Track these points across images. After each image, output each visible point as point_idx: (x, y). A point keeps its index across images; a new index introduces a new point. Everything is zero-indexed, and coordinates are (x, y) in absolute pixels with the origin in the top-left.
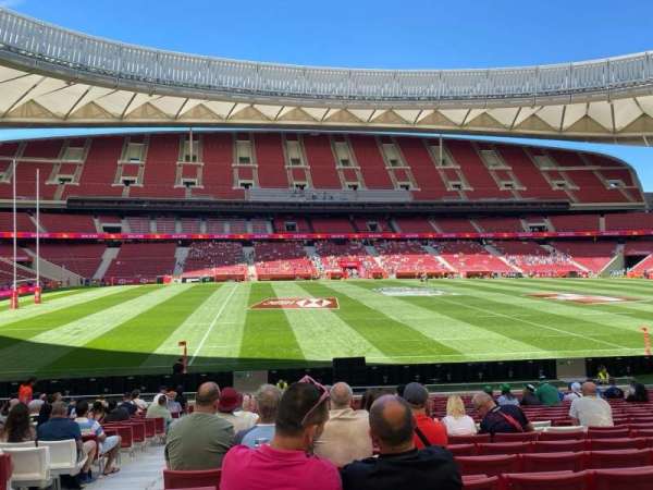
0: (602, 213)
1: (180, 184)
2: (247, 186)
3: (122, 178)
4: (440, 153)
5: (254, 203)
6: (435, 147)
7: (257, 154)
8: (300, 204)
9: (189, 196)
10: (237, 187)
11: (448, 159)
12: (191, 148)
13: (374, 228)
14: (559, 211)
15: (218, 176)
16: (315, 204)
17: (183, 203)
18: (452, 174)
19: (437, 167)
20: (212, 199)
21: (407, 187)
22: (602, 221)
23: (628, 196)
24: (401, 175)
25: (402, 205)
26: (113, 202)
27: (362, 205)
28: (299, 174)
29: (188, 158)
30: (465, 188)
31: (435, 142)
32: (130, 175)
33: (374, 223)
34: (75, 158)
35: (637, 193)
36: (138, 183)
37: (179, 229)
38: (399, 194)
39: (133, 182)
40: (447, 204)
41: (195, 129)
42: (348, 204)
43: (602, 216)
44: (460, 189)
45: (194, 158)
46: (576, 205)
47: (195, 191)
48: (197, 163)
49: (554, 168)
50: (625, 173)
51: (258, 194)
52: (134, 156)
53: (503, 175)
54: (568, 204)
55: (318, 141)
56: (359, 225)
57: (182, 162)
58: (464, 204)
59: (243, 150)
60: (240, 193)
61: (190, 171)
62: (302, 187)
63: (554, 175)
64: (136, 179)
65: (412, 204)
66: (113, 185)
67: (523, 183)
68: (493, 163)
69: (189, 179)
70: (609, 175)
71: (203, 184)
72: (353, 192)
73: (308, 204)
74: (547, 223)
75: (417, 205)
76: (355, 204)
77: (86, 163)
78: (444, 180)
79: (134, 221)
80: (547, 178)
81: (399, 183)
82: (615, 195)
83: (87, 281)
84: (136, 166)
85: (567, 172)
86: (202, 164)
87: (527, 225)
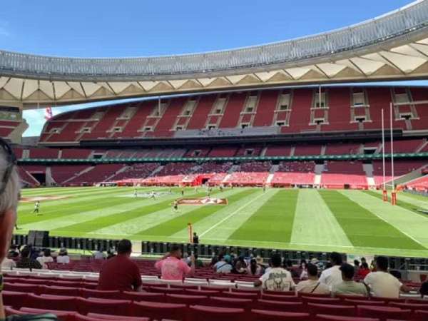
1: (142, 130)
2: (179, 129)
3: (114, 128)
6: (317, 94)
7: (196, 109)
8: (204, 139)
9: (143, 136)
10: (173, 129)
11: (324, 102)
12: (160, 108)
13: (249, 153)
16: (213, 138)
18: (320, 113)
19: (311, 109)
20: (154, 138)
21: (281, 124)
22: (425, 144)
24: (282, 116)
25: (271, 137)
28: (214, 119)
32: (119, 126)
33: (252, 150)
34: (97, 118)
36: (121, 130)
38: (273, 130)
39: (119, 129)
40: (304, 135)
41: (162, 97)
42: (234, 138)
43: (427, 140)
44: (320, 123)
45: (158, 114)
46: (408, 132)
47: (148, 133)
48: (158, 116)
52: (127, 115)
53: (360, 111)
54: (402, 131)
55: (236, 97)
57: (151, 116)
58: (316, 135)
59: (190, 107)
60: (172, 133)
61: (152, 122)
62: (211, 128)
63: (405, 108)
64: (121, 128)
65: (279, 136)
66: (107, 132)
67: (372, 116)
69: (149, 126)
71: (155, 129)
72: (246, 129)
74: (379, 147)
77: (101, 121)
78: (312, 118)
80: (396, 112)
81: (278, 122)
84: (125, 121)
86: (162, 117)
87: (363, 148)
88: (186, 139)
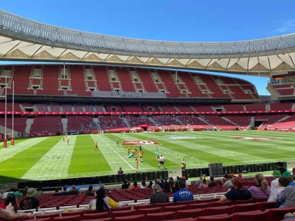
0: (244, 103)
1: (60, 89)
2: (92, 90)
3: (32, 86)
4: (176, 77)
5: (96, 98)
6: (174, 75)
7: (96, 75)
8: (118, 99)
9: (65, 94)
10: (88, 90)
11: (180, 80)
12: (64, 72)
13: (150, 109)
14: (227, 103)
15: (78, 85)
16: (124, 99)
17: (63, 97)
18: (182, 87)
19: (176, 84)
21: (164, 92)
22: (244, 107)
23: (253, 97)
24: (161, 86)
25: (163, 99)
26: (29, 97)
27: (146, 99)
28: (116, 85)
29: (63, 76)
30: (188, 92)
31: (174, 72)
32: (36, 84)
33: (150, 107)
35: (256, 95)
36: (41, 88)
37: (61, 110)
38: (161, 94)
39: (38, 87)
40: (181, 99)
42: (139, 99)
43: (244, 105)
44: (186, 93)
45: (66, 77)
46: (234, 100)
47: (68, 92)
48: (68, 79)
49: (223, 85)
50: (251, 87)
51: (97, 93)
52: (37, 75)
53: (203, 87)
54: (230, 100)
55: (123, 70)
56: (144, 108)
57: (60, 78)
58: (188, 99)
59: (89, 74)
60: (89, 93)
61: (65, 83)
62: (118, 91)
63: (224, 88)
64: (39, 86)
65: (166, 99)
66: (28, 89)
67: (212, 91)
68: (199, 82)
69: (65, 86)
70: (245, 88)
71: (72, 89)
72: (140, 93)
73: (122, 99)
74: (222, 108)
75: (169, 99)
76: (143, 99)
77: (13, 78)
78: (179, 89)
79: (40, 106)
80: (221, 89)
81: (161, 90)
82: (248, 96)
83: (22, 134)
84: (39, 80)
85: (229, 86)
86: (70, 80)
87: (214, 109)
88: (104, 98)
